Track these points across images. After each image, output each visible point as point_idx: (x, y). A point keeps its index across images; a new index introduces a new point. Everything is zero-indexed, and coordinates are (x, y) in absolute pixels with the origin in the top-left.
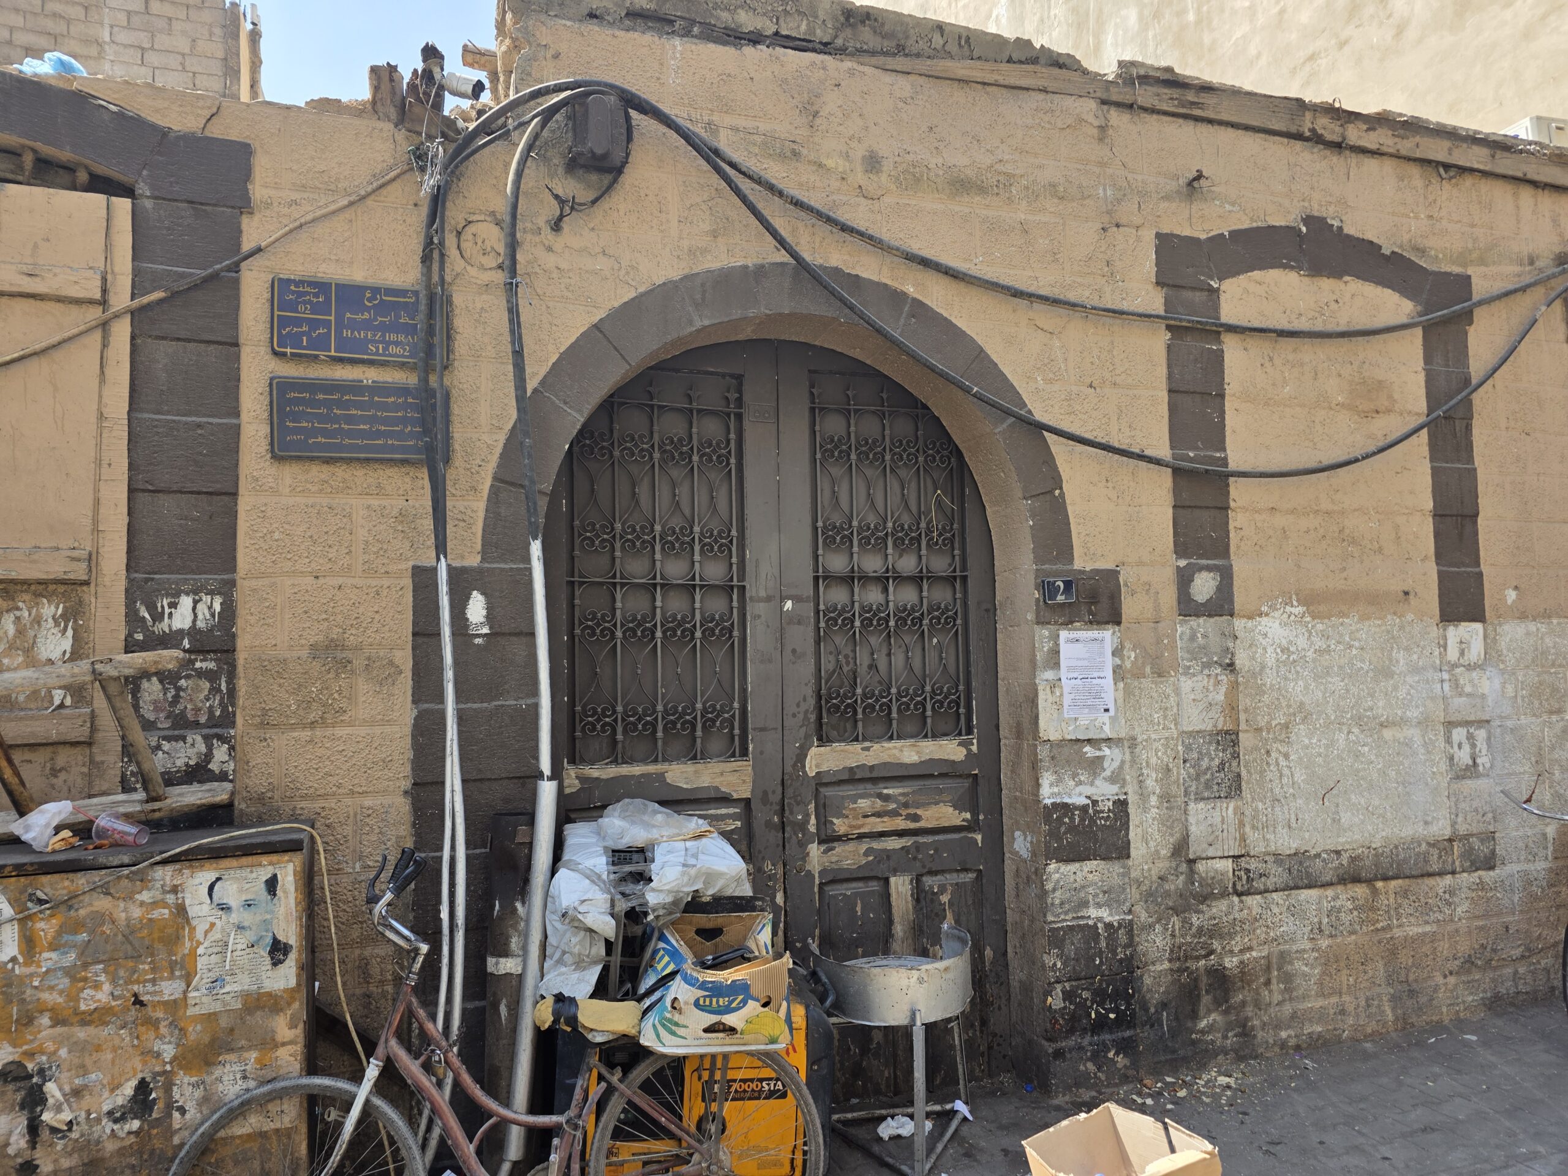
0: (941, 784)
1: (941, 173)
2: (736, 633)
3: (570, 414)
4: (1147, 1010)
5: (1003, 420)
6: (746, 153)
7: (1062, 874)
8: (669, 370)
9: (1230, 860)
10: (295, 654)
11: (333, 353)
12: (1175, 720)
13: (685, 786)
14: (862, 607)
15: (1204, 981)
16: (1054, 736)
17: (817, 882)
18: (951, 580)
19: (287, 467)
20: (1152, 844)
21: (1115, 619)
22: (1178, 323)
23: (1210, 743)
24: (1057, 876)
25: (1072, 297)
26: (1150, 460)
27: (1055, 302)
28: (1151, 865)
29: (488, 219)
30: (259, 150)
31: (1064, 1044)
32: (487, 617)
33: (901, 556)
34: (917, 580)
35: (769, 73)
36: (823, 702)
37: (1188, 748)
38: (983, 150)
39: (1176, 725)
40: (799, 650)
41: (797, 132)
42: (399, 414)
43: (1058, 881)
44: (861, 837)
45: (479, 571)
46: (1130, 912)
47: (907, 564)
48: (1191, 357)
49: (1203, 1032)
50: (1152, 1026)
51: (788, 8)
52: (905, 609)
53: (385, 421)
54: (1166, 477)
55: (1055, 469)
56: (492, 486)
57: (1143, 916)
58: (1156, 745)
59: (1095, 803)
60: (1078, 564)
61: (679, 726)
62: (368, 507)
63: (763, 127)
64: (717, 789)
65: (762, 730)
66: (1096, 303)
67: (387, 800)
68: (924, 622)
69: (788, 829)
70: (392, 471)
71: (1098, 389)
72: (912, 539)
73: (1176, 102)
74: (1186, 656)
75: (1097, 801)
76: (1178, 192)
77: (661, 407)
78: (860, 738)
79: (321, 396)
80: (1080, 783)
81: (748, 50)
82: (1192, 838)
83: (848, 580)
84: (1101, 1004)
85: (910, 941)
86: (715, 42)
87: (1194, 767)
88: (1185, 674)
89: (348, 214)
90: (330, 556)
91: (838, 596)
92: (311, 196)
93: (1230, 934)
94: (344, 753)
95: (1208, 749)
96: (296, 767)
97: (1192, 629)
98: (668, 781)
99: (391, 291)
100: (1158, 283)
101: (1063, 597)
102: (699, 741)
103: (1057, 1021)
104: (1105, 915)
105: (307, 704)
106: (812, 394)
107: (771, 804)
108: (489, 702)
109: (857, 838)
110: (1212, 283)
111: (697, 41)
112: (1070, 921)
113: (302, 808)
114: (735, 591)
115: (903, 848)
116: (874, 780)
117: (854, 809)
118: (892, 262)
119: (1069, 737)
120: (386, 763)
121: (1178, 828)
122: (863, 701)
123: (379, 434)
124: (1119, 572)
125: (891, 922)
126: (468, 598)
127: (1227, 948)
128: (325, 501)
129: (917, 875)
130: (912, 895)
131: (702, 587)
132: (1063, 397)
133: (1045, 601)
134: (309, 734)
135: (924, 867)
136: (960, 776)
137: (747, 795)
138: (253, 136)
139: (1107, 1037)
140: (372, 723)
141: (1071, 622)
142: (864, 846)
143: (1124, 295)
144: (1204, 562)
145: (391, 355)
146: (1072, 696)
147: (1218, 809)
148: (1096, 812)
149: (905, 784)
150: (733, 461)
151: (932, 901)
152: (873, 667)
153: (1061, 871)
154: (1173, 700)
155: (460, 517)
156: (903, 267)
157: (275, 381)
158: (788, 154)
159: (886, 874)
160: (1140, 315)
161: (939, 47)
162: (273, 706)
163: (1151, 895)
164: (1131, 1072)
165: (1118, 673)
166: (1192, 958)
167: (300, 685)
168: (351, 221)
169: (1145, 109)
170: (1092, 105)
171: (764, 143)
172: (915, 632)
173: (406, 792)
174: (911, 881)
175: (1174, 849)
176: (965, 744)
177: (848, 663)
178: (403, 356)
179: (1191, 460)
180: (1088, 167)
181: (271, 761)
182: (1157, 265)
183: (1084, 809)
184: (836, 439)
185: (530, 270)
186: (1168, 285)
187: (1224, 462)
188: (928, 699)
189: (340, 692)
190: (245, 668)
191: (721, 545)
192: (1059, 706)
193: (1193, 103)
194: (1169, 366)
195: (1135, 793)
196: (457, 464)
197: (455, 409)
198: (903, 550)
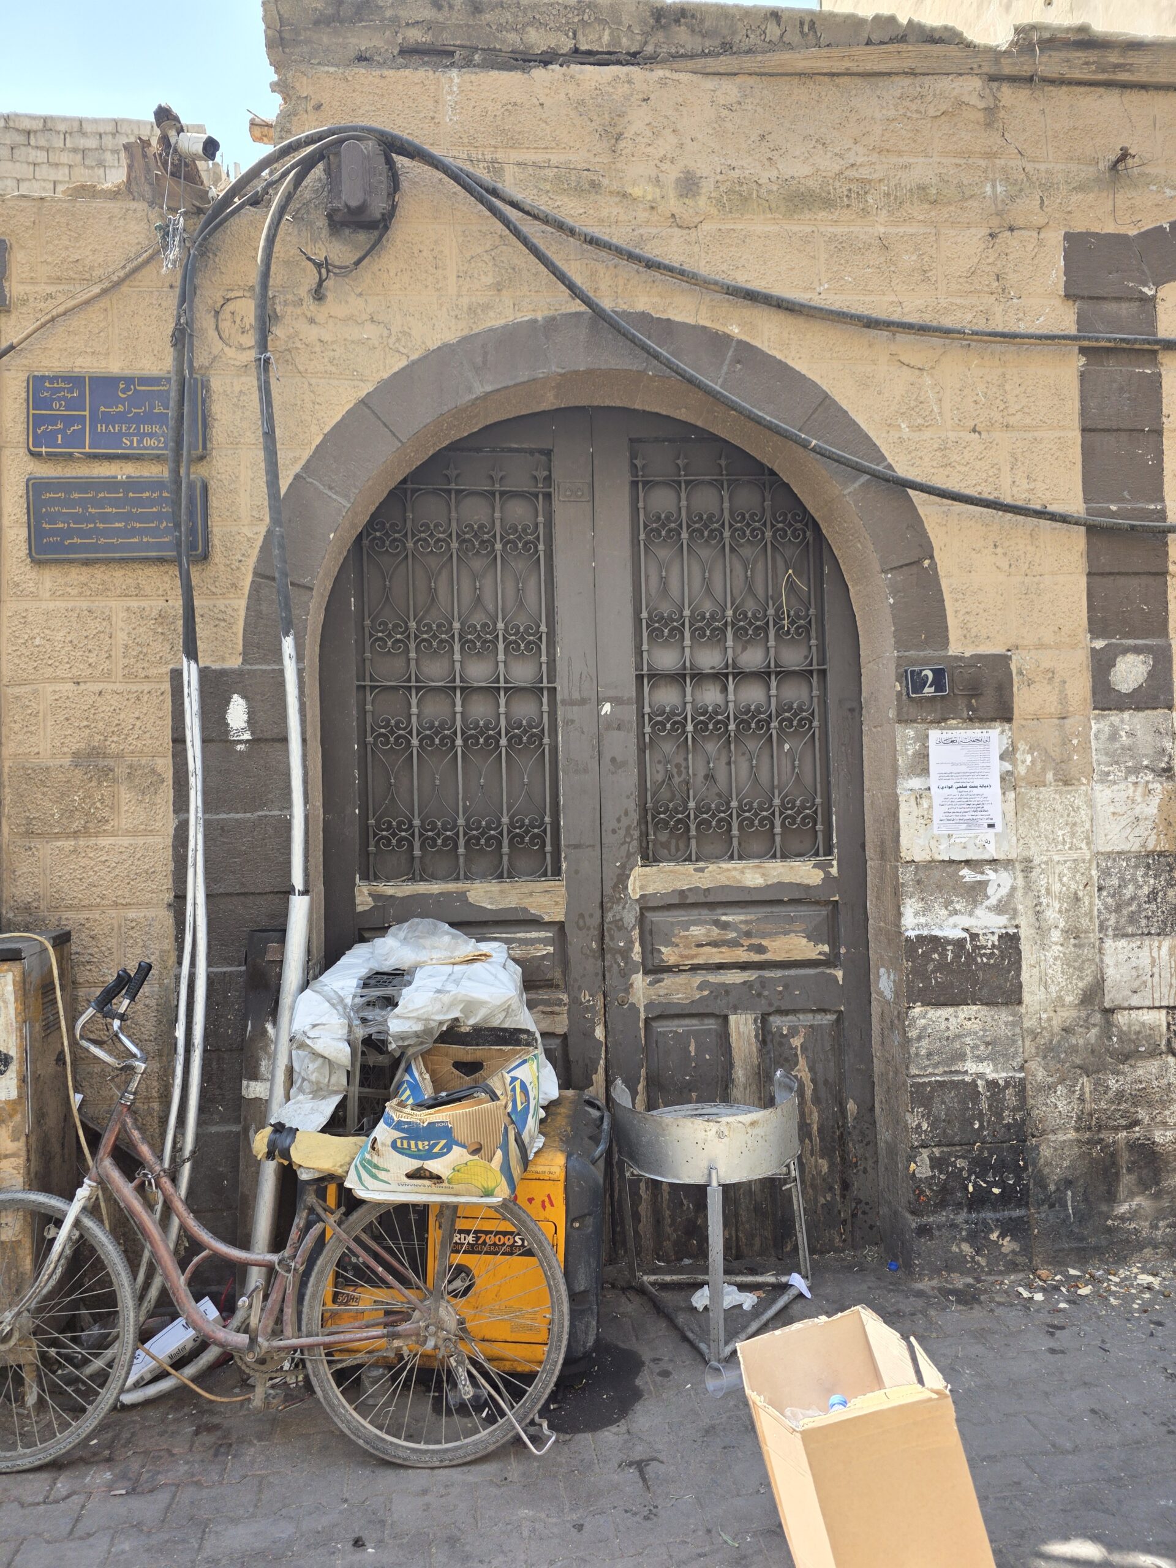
0: (792, 911)
1: (775, 188)
2: (546, 740)
3: (335, 500)
4: (1044, 1187)
5: (855, 479)
6: (535, 192)
7: (931, 1019)
8: (470, 450)
9: (1164, 1012)
10: (58, 762)
11: (87, 450)
12: (1087, 838)
13: (489, 907)
14: (695, 709)
15: (1124, 1158)
16: (920, 856)
17: (642, 1016)
18: (806, 675)
19: (47, 571)
20: (1053, 989)
21: (1004, 714)
22: (1094, 344)
23: (1137, 867)
24: (923, 1021)
25: (947, 322)
26: (1053, 517)
27: (923, 329)
28: (1052, 1014)
29: (247, 294)
30: (15, 246)
31: (931, 1219)
32: (248, 722)
33: (744, 649)
34: (763, 676)
35: (562, 96)
36: (649, 818)
37: (1106, 873)
38: (829, 154)
39: (1088, 844)
40: (619, 759)
41: (597, 159)
42: (154, 510)
43: (925, 1028)
44: (695, 968)
45: (240, 673)
46: (1022, 1068)
47: (753, 658)
48: (1115, 385)
49: (1122, 1218)
50: (1052, 1206)
51: (586, 17)
52: (748, 711)
53: (140, 518)
54: (1078, 538)
55: (924, 534)
56: (253, 582)
57: (1041, 1074)
58: (1059, 869)
59: (974, 937)
60: (954, 649)
61: (483, 841)
62: (128, 609)
63: (555, 158)
64: (525, 910)
65: (577, 847)
66: (981, 325)
67: (151, 913)
68: (772, 725)
69: (608, 956)
70: (151, 571)
71: (984, 435)
72: (758, 628)
73: (1093, 67)
74: (1104, 759)
75: (977, 935)
76: (1098, 180)
77: (458, 492)
78: (694, 858)
79: (76, 495)
80: (956, 912)
81: (539, 73)
82: (1108, 984)
83: (678, 678)
84: (982, 1175)
85: (754, 1087)
86: (499, 69)
87: (1113, 896)
88: (1102, 781)
89: (104, 302)
90: (91, 661)
91: (667, 697)
92: (66, 287)
93: (1162, 1101)
94: (107, 864)
95: (1134, 875)
96: (60, 877)
97: (1112, 725)
98: (470, 900)
99: (145, 381)
100: (1067, 296)
101: (932, 689)
102: (505, 859)
103: (922, 1192)
104: (988, 1071)
105: (69, 813)
106: (634, 466)
107: (589, 929)
108: (253, 811)
109: (690, 970)
110: (1145, 290)
111: (477, 70)
112: (941, 1075)
113: (67, 919)
114: (545, 693)
115: (745, 983)
116: (712, 905)
117: (686, 937)
118: (711, 300)
119: (940, 858)
120: (150, 874)
121: (1089, 971)
122: (696, 817)
123: (134, 532)
124: (1010, 658)
125: (731, 1065)
126: (228, 702)
127: (1159, 1119)
128: (85, 605)
129: (762, 1015)
130: (756, 1036)
131: (507, 690)
132: (936, 446)
133: (908, 694)
134: (73, 843)
135: (770, 1005)
136: (817, 903)
137: (560, 918)
138: (8, 232)
139: (989, 1215)
140: (135, 833)
141: (945, 720)
142: (698, 979)
143: (1021, 315)
144: (1131, 642)
145: (145, 448)
146: (945, 808)
147: (1146, 949)
148: (976, 948)
149: (750, 910)
150: (541, 547)
151: (781, 1044)
152: (710, 777)
153: (929, 1015)
154: (1084, 814)
155: (220, 616)
156: (726, 304)
157: (30, 483)
158: (587, 186)
159: (725, 1012)
160: (1040, 337)
161: (775, 39)
162: (37, 815)
163: (1052, 1050)
164: (1020, 1260)
165: (1008, 780)
166: (1107, 1128)
167: (63, 794)
168: (106, 310)
169: (1052, 82)
170: (976, 83)
171: (558, 178)
172: (762, 736)
173: (170, 905)
174: (755, 1020)
175: (1085, 995)
176: (823, 866)
177: (680, 773)
178: (158, 448)
179: (1114, 515)
180: (970, 161)
181: (36, 870)
182: (1065, 274)
183: (959, 944)
184: (663, 516)
185: (290, 345)
186: (1083, 298)
187: (1162, 515)
188: (777, 814)
189: (102, 801)
190: (10, 777)
191: (529, 643)
192: (928, 820)
193: (1117, 67)
194: (1083, 399)
195: (1031, 926)
196: (217, 560)
197: (214, 502)
198: (747, 642)
